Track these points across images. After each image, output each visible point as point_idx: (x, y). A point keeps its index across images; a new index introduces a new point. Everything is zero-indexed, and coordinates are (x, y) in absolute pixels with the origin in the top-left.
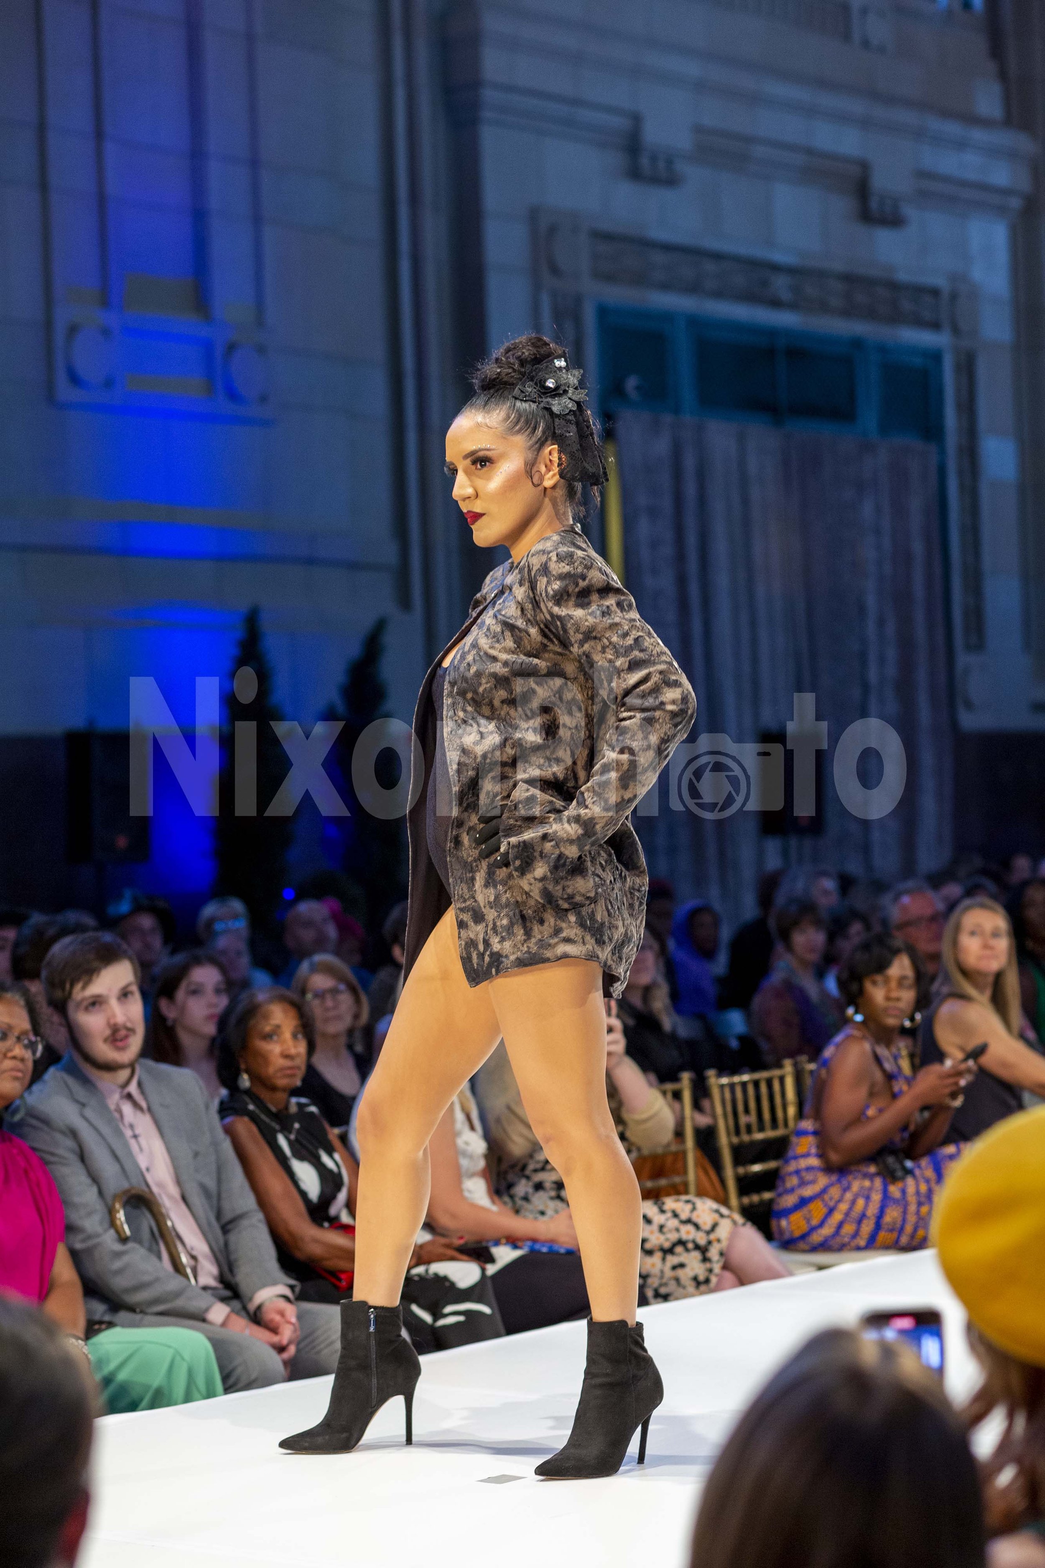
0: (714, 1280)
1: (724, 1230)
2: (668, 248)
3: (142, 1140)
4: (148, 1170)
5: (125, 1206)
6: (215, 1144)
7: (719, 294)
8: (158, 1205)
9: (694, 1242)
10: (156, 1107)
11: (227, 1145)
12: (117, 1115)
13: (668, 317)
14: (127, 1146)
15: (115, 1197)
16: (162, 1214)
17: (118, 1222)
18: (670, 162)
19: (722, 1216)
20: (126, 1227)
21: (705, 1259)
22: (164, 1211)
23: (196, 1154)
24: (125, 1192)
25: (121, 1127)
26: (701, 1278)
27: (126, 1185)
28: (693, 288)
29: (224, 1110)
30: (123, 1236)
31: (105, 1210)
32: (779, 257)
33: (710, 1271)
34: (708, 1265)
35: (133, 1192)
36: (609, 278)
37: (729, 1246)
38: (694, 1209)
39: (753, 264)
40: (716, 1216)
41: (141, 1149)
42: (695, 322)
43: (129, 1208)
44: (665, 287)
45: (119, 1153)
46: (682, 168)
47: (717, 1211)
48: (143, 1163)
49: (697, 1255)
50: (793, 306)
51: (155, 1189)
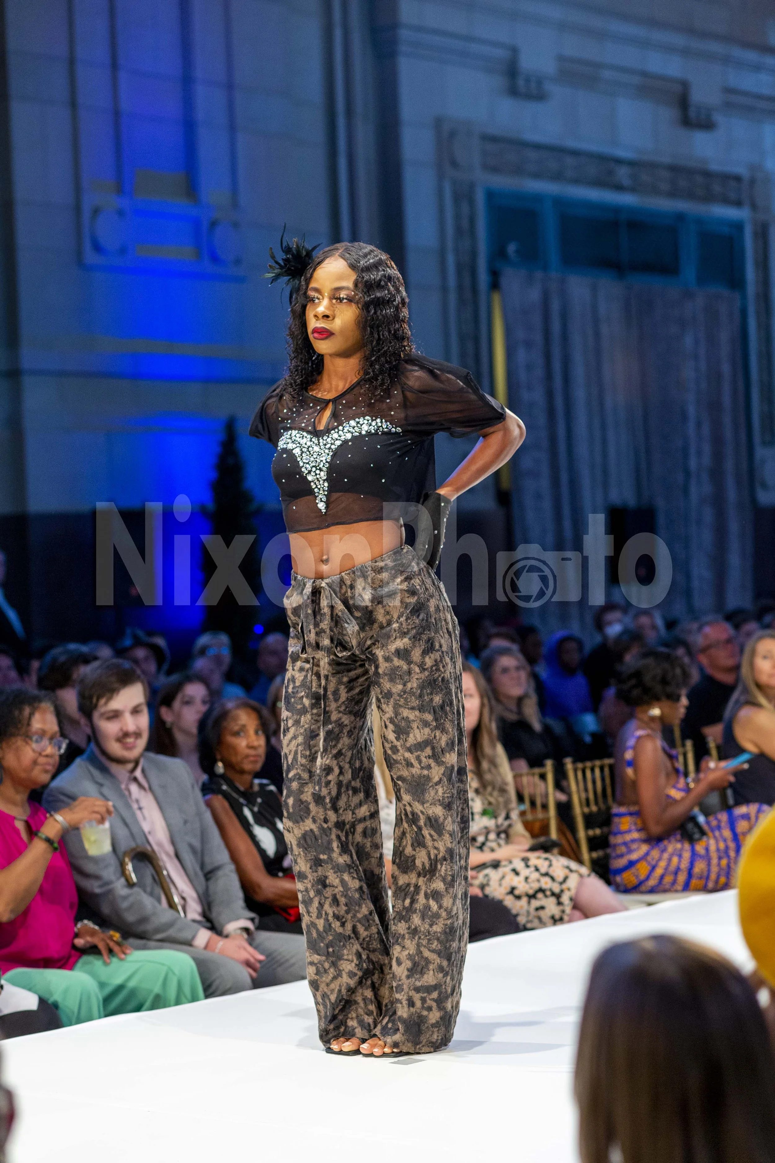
0: (566, 918)
1: (573, 882)
2: (537, 147)
3: (145, 811)
4: (149, 833)
5: (132, 860)
6: (199, 814)
7: (576, 181)
8: (157, 859)
9: (551, 890)
10: (155, 787)
11: (208, 816)
12: (127, 793)
13: (538, 198)
14: (134, 815)
15: (125, 854)
16: (160, 867)
17: (127, 872)
18: (539, 83)
19: (571, 871)
20: (133, 876)
21: (559, 903)
22: (161, 864)
23: (186, 822)
24: (133, 850)
25: (130, 801)
26: (557, 917)
27: (133, 845)
28: (557, 177)
29: (206, 789)
30: (131, 882)
31: (118, 864)
32: (621, 153)
33: (563, 912)
34: (561, 908)
35: (139, 850)
36: (495, 170)
37: (577, 893)
38: (550, 865)
39: (602, 159)
40: (567, 871)
41: (144, 818)
42: (559, 202)
43: (135, 861)
44: (537, 176)
45: (129, 820)
46: (550, 87)
47: (568, 867)
48: (146, 827)
49: (553, 900)
50: (632, 190)
51: (156, 848)
